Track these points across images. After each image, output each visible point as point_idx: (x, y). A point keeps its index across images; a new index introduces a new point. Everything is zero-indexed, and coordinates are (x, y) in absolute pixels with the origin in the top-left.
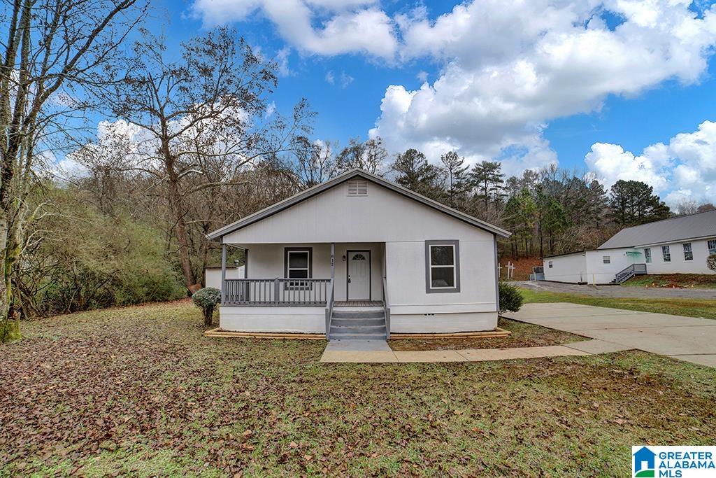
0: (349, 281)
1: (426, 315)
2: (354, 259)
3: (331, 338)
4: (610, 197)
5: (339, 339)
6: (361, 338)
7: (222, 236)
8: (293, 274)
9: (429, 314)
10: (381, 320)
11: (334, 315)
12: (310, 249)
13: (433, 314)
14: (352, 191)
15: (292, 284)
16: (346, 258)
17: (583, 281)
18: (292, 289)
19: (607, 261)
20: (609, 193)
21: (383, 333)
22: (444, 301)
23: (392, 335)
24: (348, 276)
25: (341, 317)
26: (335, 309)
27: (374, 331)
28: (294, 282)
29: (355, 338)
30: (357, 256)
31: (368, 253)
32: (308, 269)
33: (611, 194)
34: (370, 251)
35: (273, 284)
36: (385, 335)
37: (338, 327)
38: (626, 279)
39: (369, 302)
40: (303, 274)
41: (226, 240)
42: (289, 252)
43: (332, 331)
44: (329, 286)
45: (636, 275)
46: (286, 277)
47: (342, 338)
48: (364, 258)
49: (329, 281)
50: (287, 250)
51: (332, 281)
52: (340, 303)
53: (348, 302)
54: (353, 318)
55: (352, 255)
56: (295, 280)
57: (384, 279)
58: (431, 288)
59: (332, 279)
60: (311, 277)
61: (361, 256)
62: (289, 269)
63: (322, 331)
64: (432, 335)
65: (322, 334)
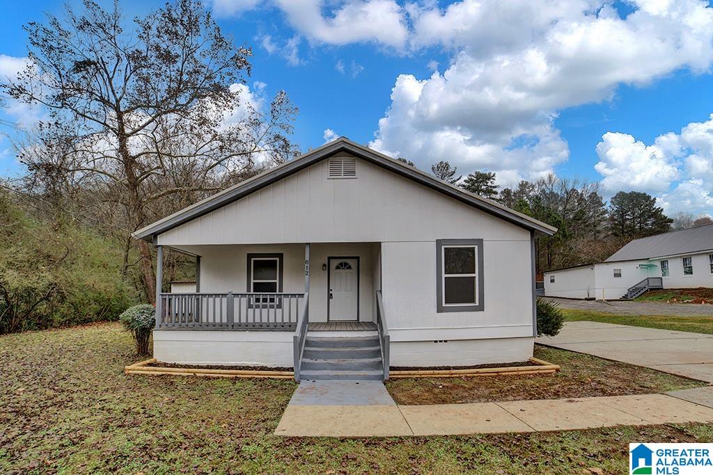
0: (330, 296)
1: (436, 342)
2: (338, 268)
3: (302, 377)
4: (609, 209)
5: (315, 378)
6: (347, 377)
8: (258, 287)
9: (441, 341)
10: (374, 351)
11: (308, 343)
12: (281, 256)
13: (445, 341)
14: (334, 173)
15: (258, 300)
16: (327, 267)
17: (590, 297)
18: (257, 307)
19: (618, 275)
20: (608, 205)
21: (378, 369)
22: (460, 322)
23: (392, 372)
24: (329, 290)
25: (317, 346)
26: (310, 335)
27: (366, 367)
28: (261, 297)
29: (338, 377)
30: (341, 264)
31: (356, 261)
32: (277, 281)
33: (610, 206)
34: (358, 258)
35: (225, 300)
36: (381, 372)
37: (313, 361)
38: (640, 294)
39: (357, 324)
40: (271, 288)
41: (161, 241)
42: (253, 259)
43: (305, 366)
44: (303, 302)
45: (651, 289)
46: (249, 290)
47: (317, 377)
48: (350, 267)
49: (302, 295)
50: (250, 256)
51: (306, 296)
52: (317, 326)
53: (330, 324)
54: (334, 347)
55: (334, 263)
56: (261, 295)
57: (379, 293)
58: (444, 305)
59: (306, 294)
60: (281, 290)
61: (346, 264)
62: (252, 281)
63: (292, 365)
64: (448, 371)
65: (292, 369)
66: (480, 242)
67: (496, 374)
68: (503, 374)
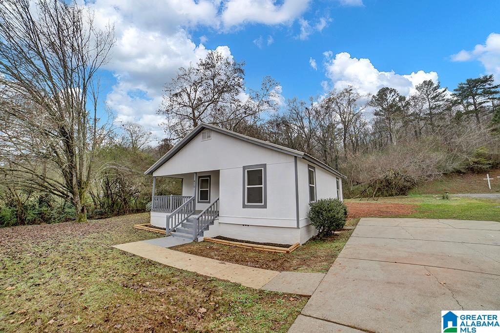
1: (243, 225)
3: (171, 234)
7: (151, 173)
9: (246, 225)
12: (210, 176)
13: (248, 225)
14: (204, 137)
22: (255, 215)
32: (208, 189)
41: (155, 175)
42: (200, 179)
43: (177, 230)
58: (246, 204)
59: (193, 196)
62: (200, 189)
63: (165, 227)
64: (228, 242)
65: (165, 229)
66: (265, 166)
67: (251, 248)
68: (255, 248)
